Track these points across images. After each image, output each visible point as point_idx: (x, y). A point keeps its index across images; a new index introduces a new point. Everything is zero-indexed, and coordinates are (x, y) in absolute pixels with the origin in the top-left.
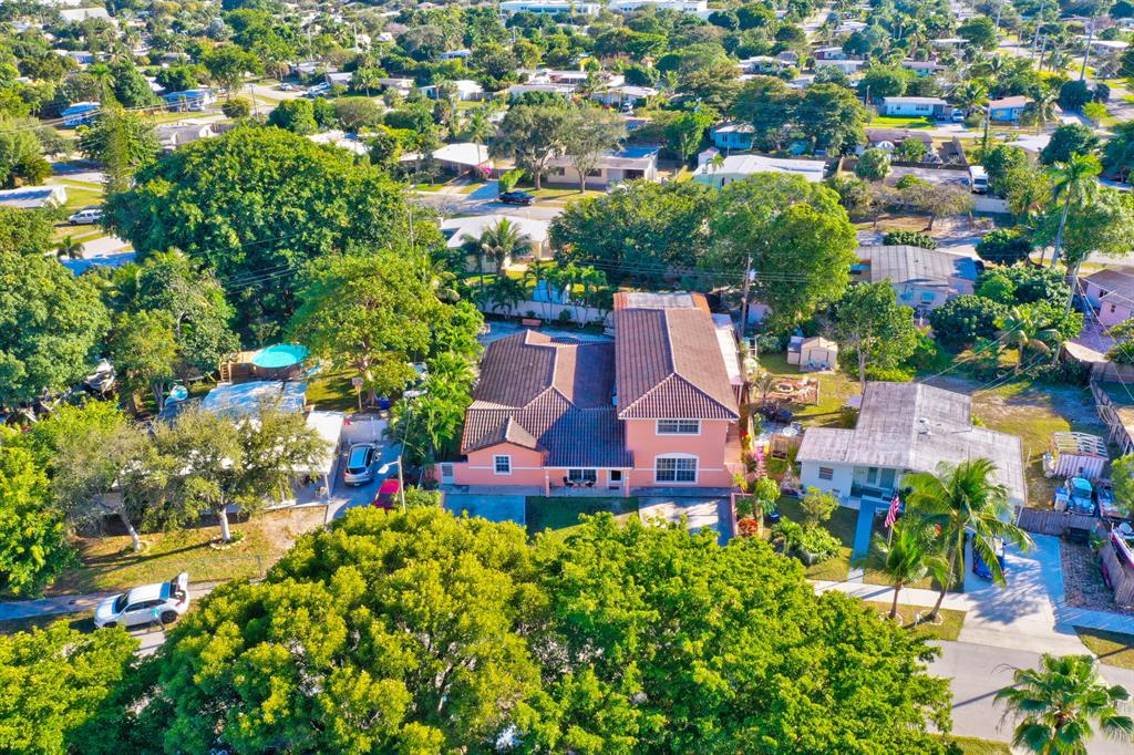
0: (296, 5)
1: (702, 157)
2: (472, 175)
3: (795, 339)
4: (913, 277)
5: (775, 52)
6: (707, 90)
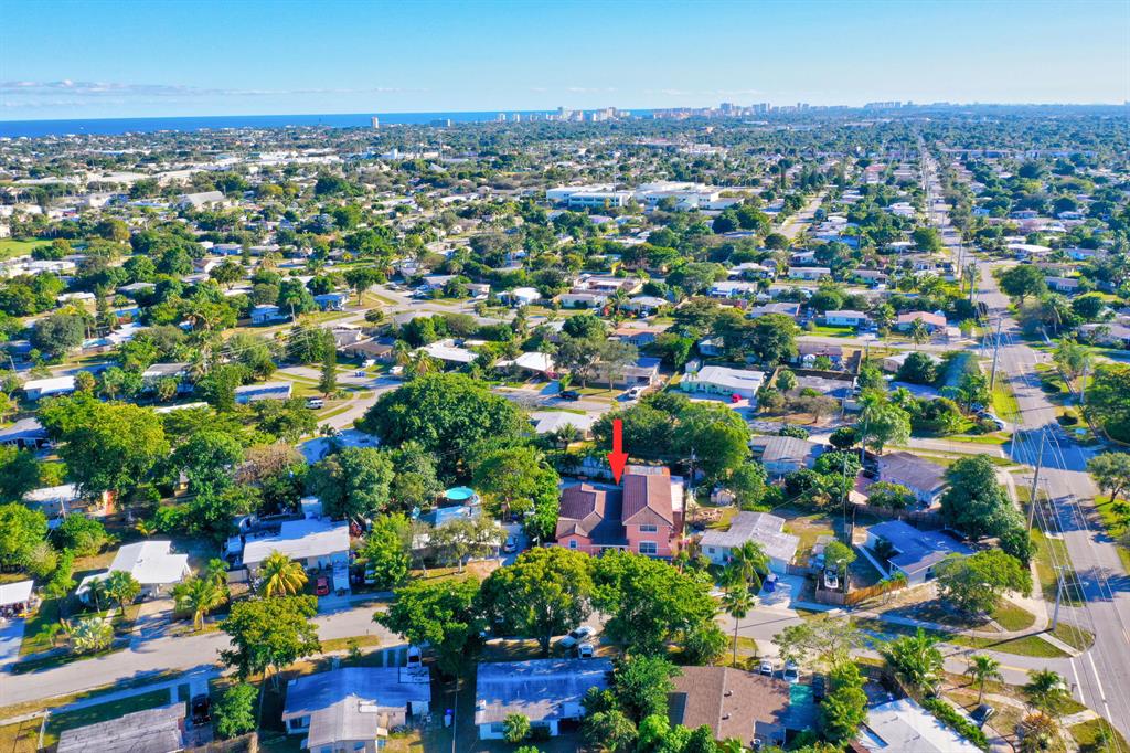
0: (373, 186)
1: (688, 366)
2: (541, 377)
3: (716, 489)
4: (784, 456)
5: (760, 260)
6: (695, 316)
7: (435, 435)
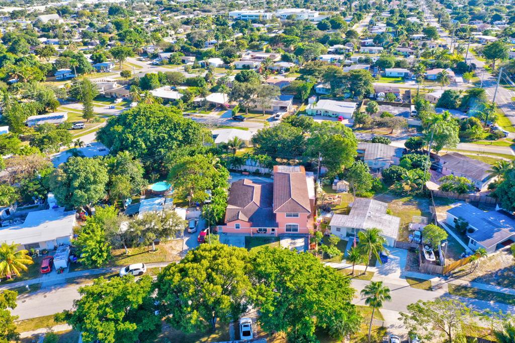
0: (140, 12)
1: (310, 100)
2: (222, 107)
3: (335, 181)
4: (378, 157)
5: (344, 43)
6: (313, 70)
7: (144, 146)
